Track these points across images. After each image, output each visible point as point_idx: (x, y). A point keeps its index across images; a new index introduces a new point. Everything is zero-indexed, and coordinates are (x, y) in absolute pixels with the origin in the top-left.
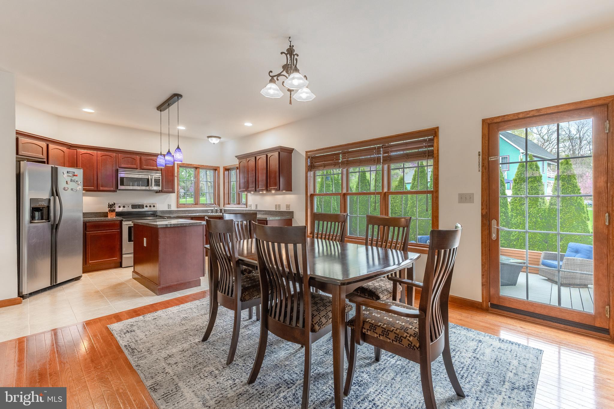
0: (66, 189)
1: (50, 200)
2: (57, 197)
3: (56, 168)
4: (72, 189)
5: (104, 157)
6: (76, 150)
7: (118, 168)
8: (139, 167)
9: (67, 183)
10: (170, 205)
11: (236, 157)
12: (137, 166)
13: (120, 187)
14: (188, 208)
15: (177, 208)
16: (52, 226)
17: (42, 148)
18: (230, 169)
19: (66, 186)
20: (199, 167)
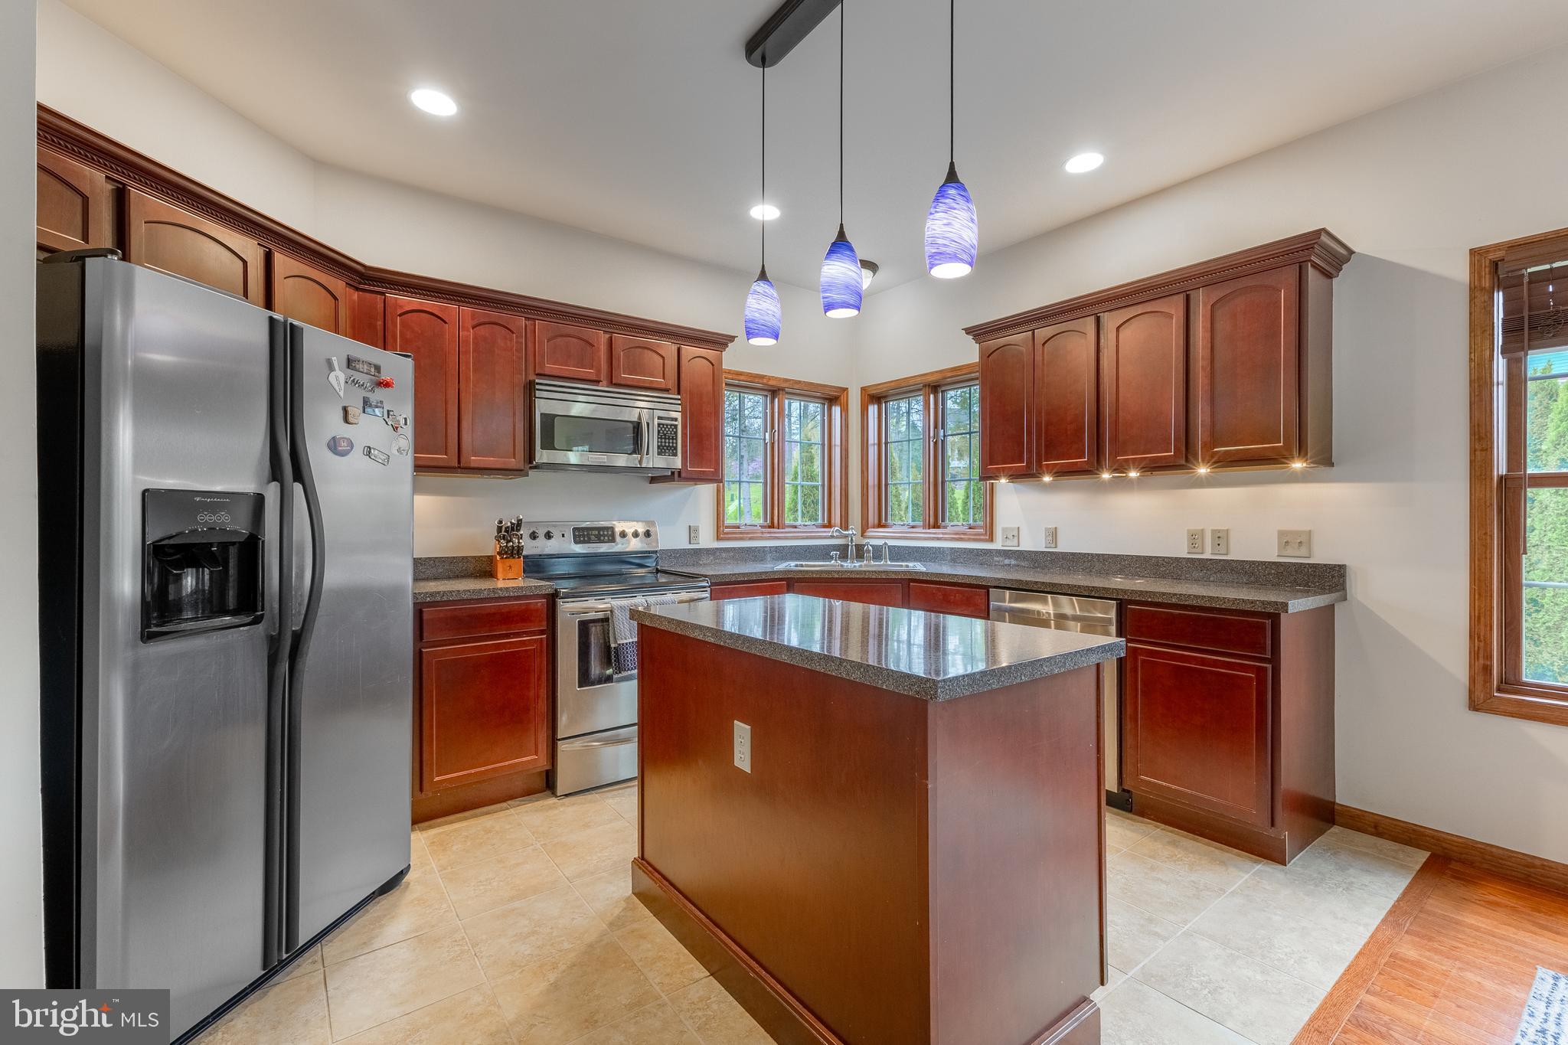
0: (344, 446)
1: (259, 500)
2: (298, 488)
3: (295, 332)
4: (368, 451)
5: (483, 331)
6: (383, 294)
7: (532, 377)
8: (603, 376)
9: (346, 420)
10: (696, 530)
11: (968, 331)
12: (599, 371)
13: (542, 456)
14: (751, 539)
15: (718, 539)
16: (274, 643)
17: (245, 263)
18: (885, 397)
19: (342, 430)
20: (783, 389)
